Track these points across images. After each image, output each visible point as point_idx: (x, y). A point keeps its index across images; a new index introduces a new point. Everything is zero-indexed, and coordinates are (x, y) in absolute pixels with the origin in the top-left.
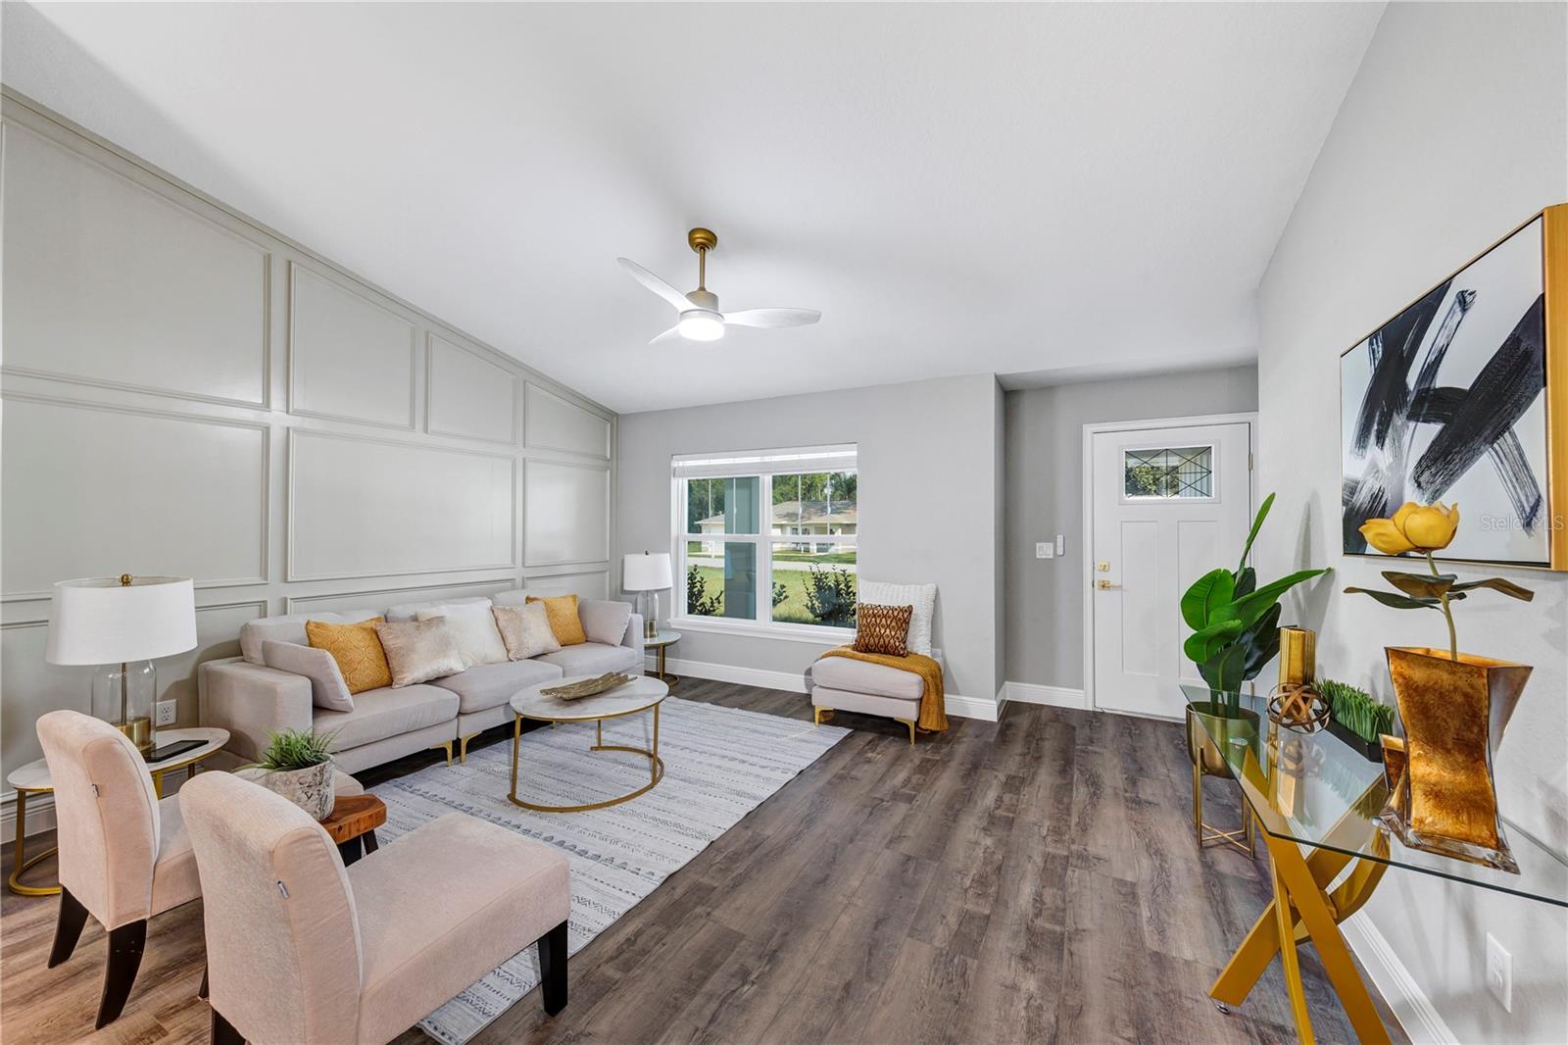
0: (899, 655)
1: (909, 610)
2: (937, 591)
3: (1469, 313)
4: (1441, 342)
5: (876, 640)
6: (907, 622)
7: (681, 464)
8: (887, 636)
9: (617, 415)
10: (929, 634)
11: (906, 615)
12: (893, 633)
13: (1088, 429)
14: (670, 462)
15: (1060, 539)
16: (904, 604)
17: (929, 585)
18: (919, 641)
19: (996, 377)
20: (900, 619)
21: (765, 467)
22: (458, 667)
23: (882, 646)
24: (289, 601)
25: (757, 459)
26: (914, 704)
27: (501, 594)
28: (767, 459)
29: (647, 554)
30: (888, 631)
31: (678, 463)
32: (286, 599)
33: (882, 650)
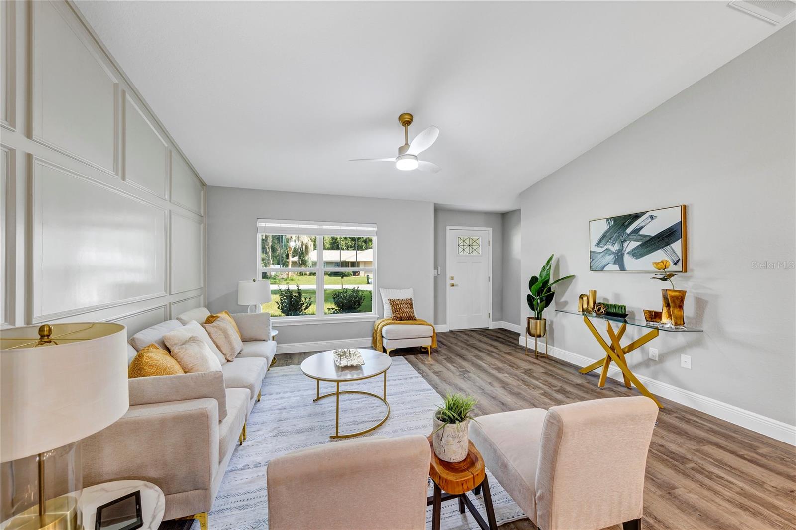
0: (414, 319)
1: (412, 300)
3: (653, 221)
4: (642, 224)
6: (413, 305)
7: (263, 225)
9: (206, 185)
13: (448, 228)
14: (256, 224)
15: (439, 268)
19: (434, 204)
21: (322, 232)
25: (315, 227)
28: (325, 227)
29: (254, 281)
31: (261, 224)
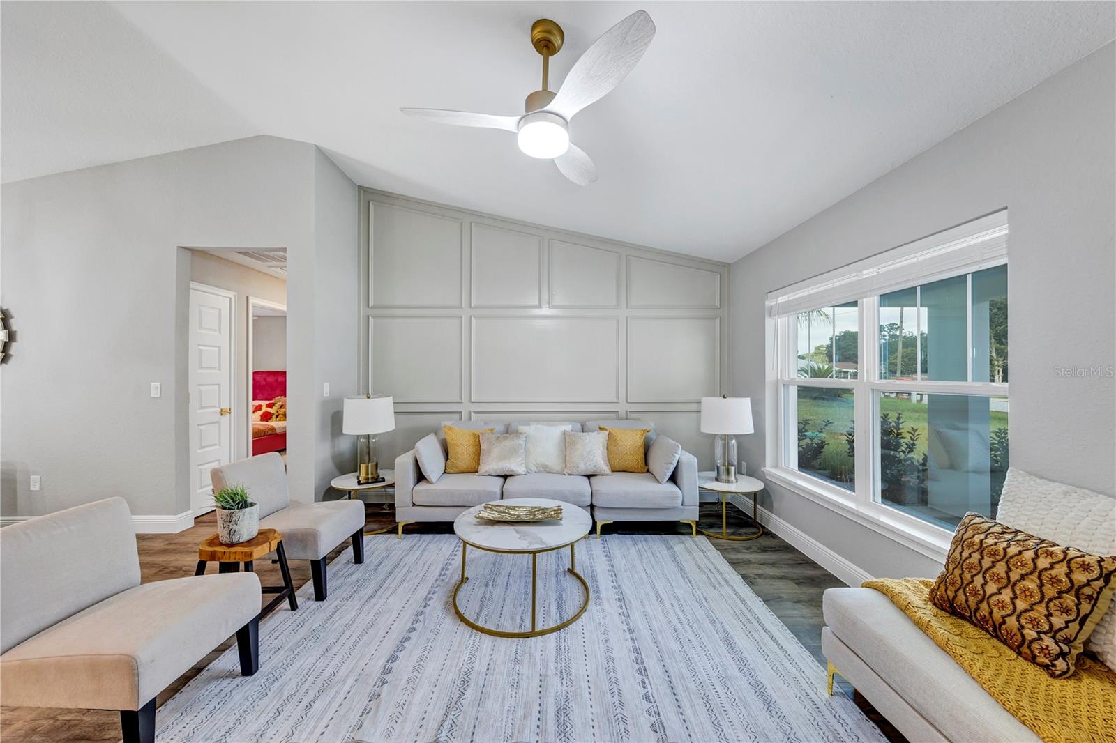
7: (775, 302)
9: (729, 264)
22: (521, 470)
24: (472, 413)
27: (590, 422)
29: (724, 397)
31: (772, 302)
32: (470, 412)
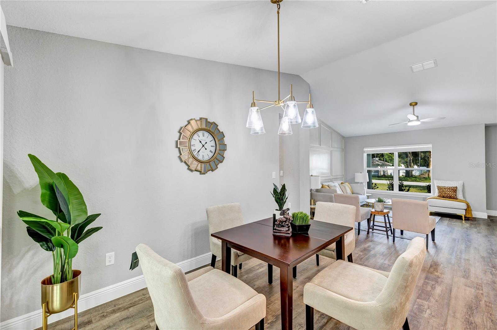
0: (455, 199)
1: (456, 187)
2: (463, 183)
5: (447, 195)
6: (456, 190)
7: (367, 150)
8: (451, 194)
9: (345, 137)
10: (462, 194)
11: (456, 189)
12: (452, 193)
14: (363, 149)
16: (455, 186)
17: (461, 181)
18: (460, 196)
19: (485, 124)
20: (454, 190)
21: (396, 150)
23: (449, 196)
25: (394, 148)
26: (464, 210)
28: (397, 148)
29: (361, 173)
30: (450, 192)
31: (365, 149)
33: (449, 197)
